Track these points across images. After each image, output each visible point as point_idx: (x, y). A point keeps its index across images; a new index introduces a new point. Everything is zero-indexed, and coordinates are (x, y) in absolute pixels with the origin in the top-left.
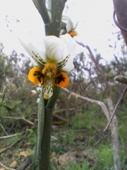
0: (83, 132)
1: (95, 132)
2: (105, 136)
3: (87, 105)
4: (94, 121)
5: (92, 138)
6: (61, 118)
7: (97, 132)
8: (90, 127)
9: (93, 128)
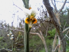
0: (31, 48)
1: (36, 47)
2: (40, 47)
3: (31, 37)
4: (35, 43)
5: (35, 50)
6: (21, 45)
7: (37, 47)
8: (33, 45)
9: (35, 46)
